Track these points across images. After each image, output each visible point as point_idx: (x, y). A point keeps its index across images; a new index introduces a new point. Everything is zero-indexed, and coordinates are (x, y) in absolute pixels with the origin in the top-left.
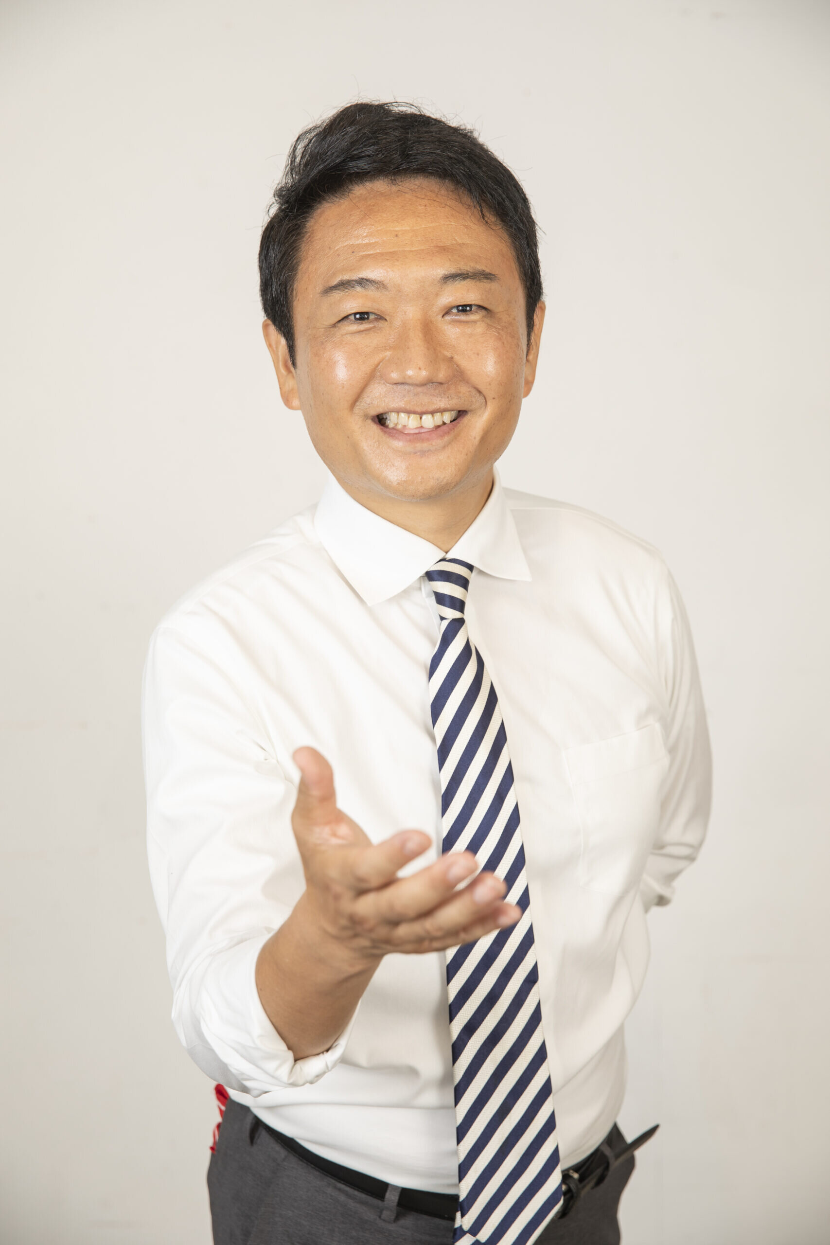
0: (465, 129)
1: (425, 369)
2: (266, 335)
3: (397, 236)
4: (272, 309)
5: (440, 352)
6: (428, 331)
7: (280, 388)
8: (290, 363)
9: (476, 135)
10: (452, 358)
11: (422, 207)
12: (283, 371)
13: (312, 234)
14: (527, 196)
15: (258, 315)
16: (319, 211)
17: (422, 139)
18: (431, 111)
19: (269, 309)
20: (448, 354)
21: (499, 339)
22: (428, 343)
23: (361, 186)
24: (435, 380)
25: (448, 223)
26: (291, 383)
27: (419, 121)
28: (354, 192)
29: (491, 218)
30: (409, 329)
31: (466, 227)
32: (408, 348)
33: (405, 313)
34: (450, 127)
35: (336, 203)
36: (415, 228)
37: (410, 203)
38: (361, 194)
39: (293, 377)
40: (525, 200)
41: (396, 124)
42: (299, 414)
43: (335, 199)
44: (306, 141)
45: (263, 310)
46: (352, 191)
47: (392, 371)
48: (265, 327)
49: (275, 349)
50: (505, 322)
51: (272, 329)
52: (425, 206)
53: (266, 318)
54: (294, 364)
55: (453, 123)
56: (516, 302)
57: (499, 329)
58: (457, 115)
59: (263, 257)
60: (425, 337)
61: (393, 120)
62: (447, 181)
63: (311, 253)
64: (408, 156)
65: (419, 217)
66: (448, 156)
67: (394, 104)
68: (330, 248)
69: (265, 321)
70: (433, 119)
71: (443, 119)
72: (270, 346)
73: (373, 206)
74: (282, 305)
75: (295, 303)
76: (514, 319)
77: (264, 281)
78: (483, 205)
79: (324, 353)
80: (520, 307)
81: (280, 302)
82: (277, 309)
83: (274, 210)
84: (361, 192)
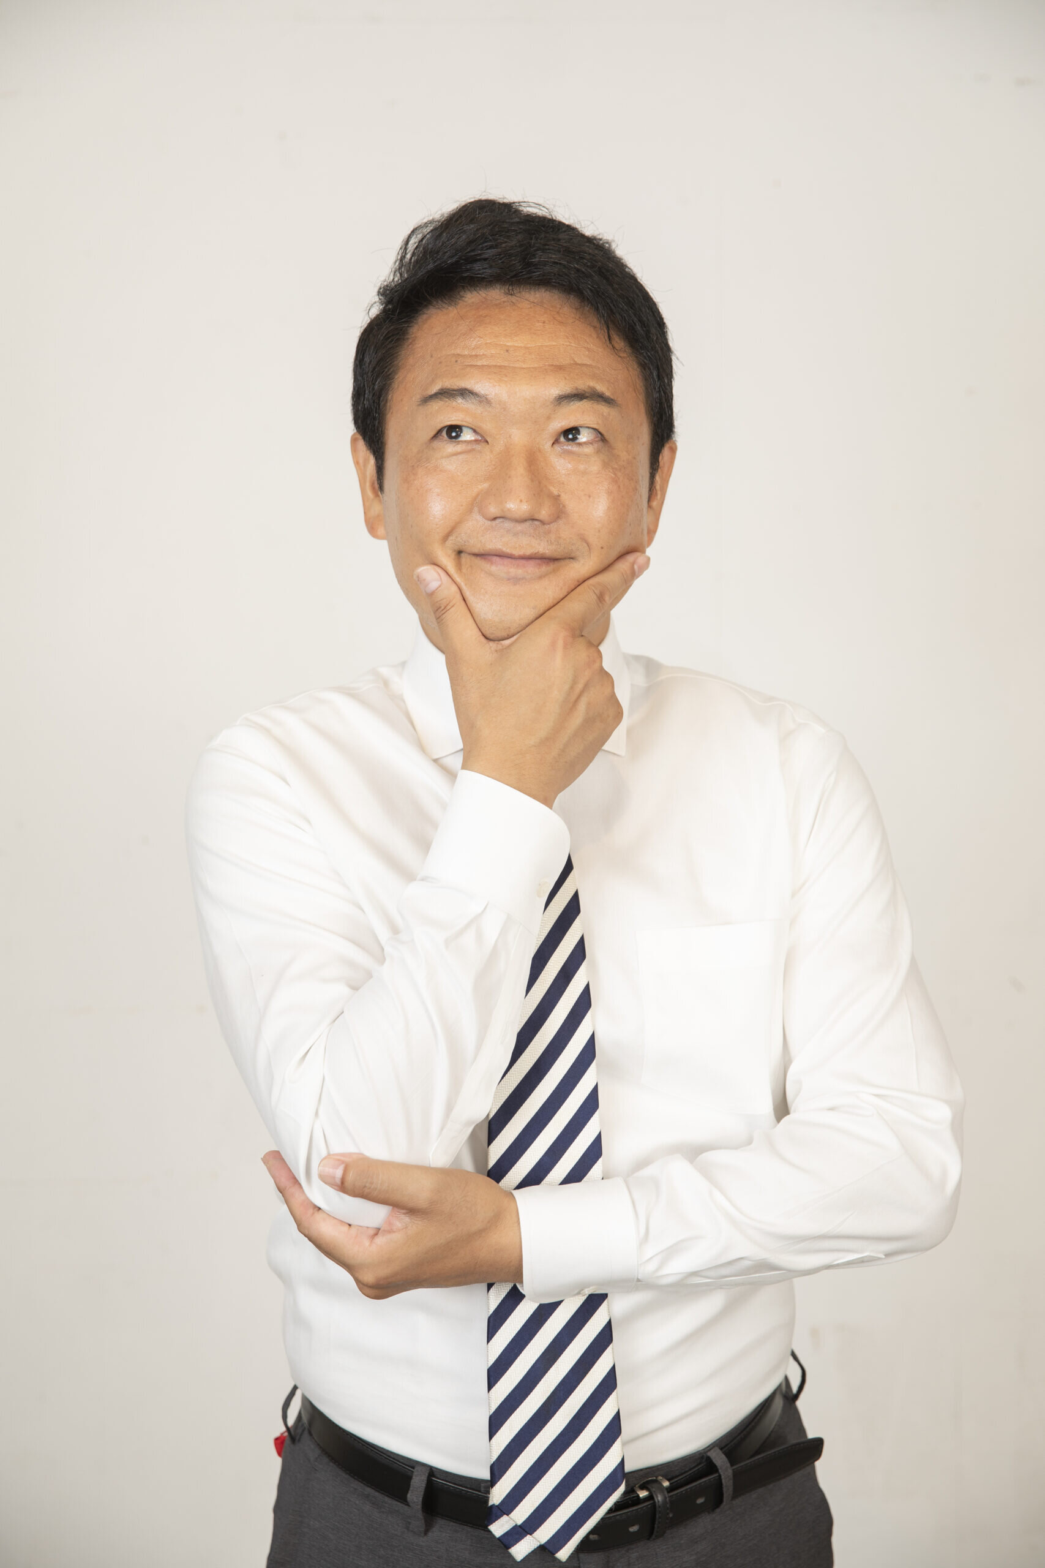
0: (601, 240)
1: (527, 501)
2: (354, 450)
3: (507, 351)
4: (362, 422)
5: (546, 486)
6: (533, 460)
7: (365, 513)
8: (377, 486)
9: (613, 246)
10: (559, 496)
11: (540, 324)
12: (370, 493)
13: (414, 340)
14: (665, 321)
15: (347, 427)
16: (425, 317)
17: (547, 247)
18: (564, 216)
19: (360, 422)
20: (556, 493)
21: (615, 481)
22: (533, 474)
23: (475, 293)
24: (536, 517)
25: (568, 344)
26: (376, 508)
27: (547, 227)
28: (466, 299)
29: (619, 343)
30: (513, 456)
31: (588, 350)
32: (510, 477)
33: (510, 437)
34: (583, 236)
35: (443, 310)
36: (529, 346)
37: (527, 318)
38: (473, 303)
39: (380, 501)
40: (661, 324)
41: (521, 227)
42: (383, 545)
43: (444, 305)
44: (420, 236)
45: (353, 422)
46: (463, 298)
47: (490, 504)
48: (354, 440)
49: (363, 468)
50: (624, 461)
51: (361, 444)
52: (544, 322)
53: (355, 431)
54: (381, 488)
55: (588, 232)
56: (638, 437)
57: (616, 469)
58: (592, 223)
59: (357, 362)
60: (530, 466)
61: (518, 223)
62: (572, 296)
63: (411, 361)
64: (529, 264)
65: (535, 334)
66: (575, 268)
67: (522, 204)
68: (432, 356)
69: (354, 434)
70: (564, 224)
71: (577, 226)
72: (357, 463)
73: (485, 317)
74: (375, 418)
75: (388, 416)
76: (635, 458)
77: (356, 389)
78: (611, 326)
79: (414, 480)
80: (643, 444)
81: (372, 414)
82: (369, 422)
83: (375, 311)
84: (473, 300)
